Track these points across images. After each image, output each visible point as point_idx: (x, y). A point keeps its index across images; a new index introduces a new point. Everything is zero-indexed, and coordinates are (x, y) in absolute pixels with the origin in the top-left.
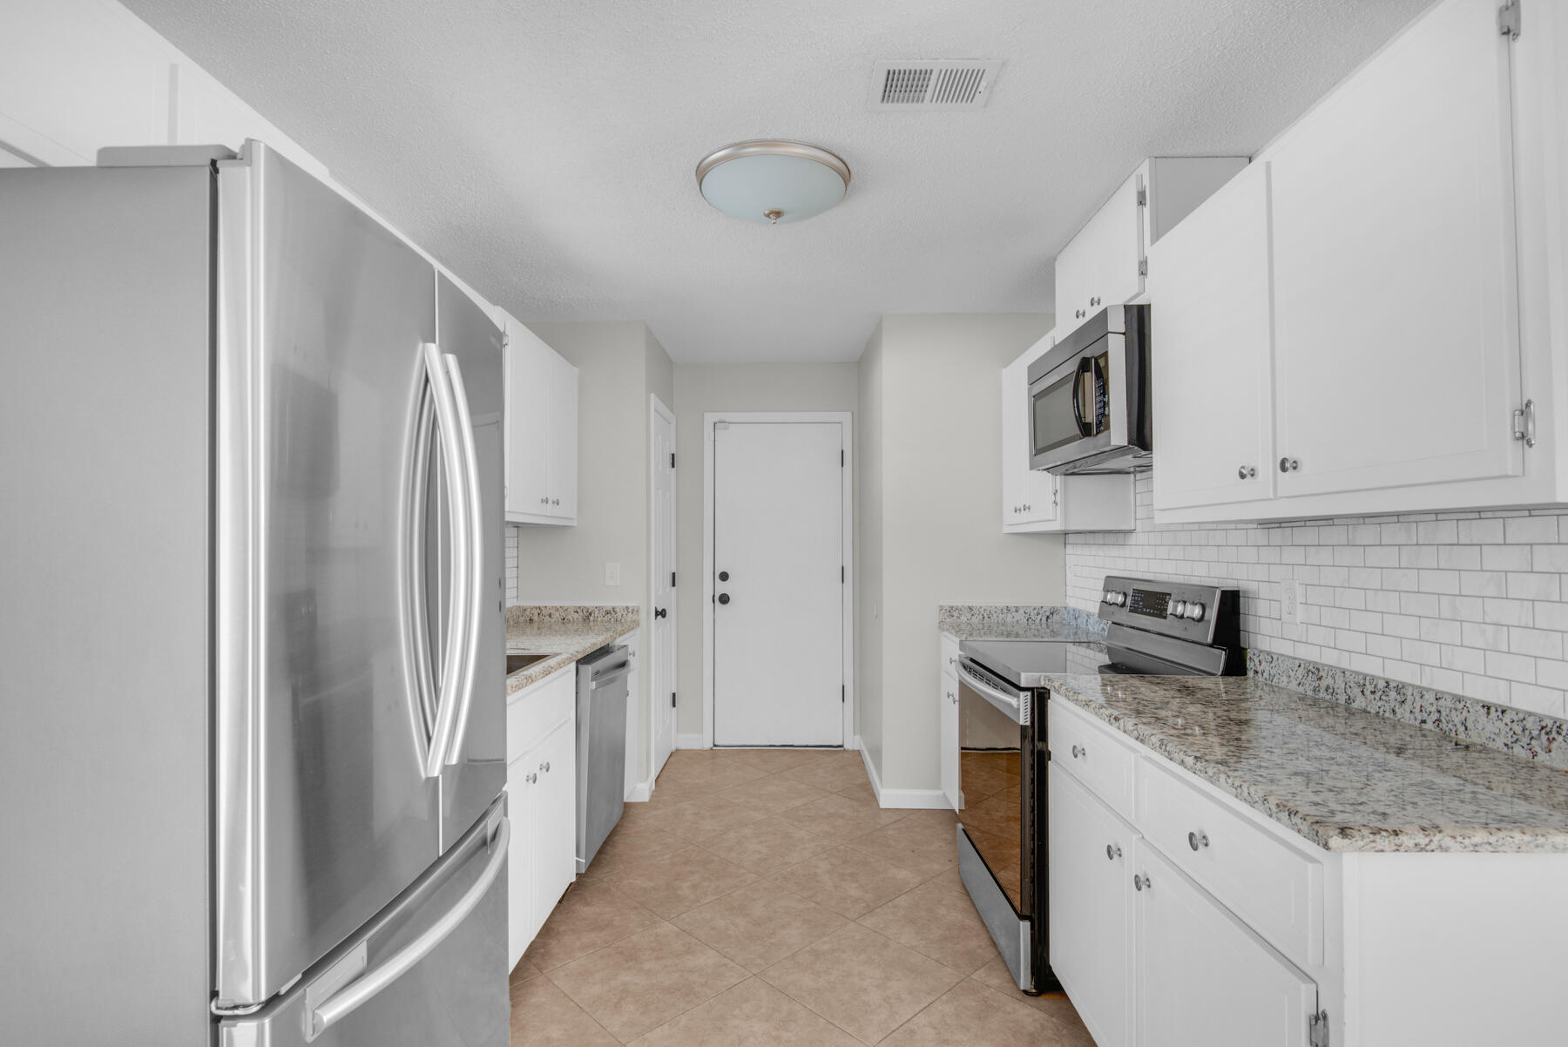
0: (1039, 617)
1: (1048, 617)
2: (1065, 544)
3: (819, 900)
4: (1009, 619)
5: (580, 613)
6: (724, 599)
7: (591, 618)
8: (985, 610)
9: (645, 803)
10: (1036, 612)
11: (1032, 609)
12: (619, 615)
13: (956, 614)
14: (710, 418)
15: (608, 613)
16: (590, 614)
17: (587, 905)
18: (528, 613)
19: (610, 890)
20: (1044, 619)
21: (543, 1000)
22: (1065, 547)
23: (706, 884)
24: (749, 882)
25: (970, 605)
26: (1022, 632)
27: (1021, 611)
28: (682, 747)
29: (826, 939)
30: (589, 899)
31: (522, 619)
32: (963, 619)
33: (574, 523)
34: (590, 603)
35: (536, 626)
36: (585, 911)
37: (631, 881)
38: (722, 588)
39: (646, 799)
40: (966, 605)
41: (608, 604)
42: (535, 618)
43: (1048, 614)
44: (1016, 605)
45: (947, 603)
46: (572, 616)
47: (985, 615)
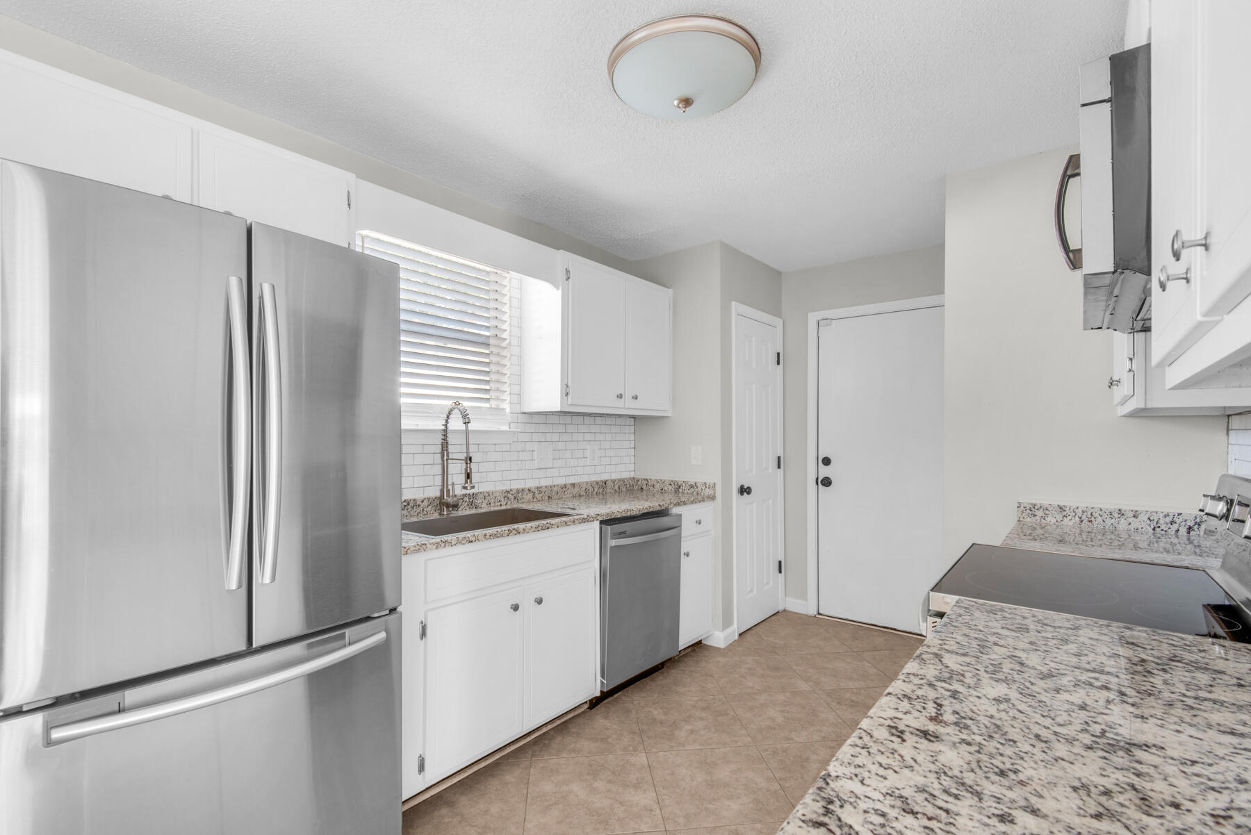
0: (1175, 527)
1: (1190, 528)
2: (1228, 430)
3: (787, 785)
4: (1122, 525)
5: (673, 486)
6: (827, 482)
7: (680, 490)
8: (1083, 512)
9: (720, 648)
10: (1169, 519)
11: (1161, 516)
12: (700, 488)
13: (1040, 513)
14: (813, 318)
15: (691, 487)
16: (680, 487)
17: (606, 718)
18: (639, 483)
19: (631, 712)
20: (1183, 530)
21: (513, 780)
22: (1228, 434)
23: (702, 732)
24: (739, 744)
25: (1062, 504)
26: (1144, 545)
27: (1143, 517)
28: (790, 608)
29: (758, 826)
30: (610, 714)
31: (636, 488)
32: (1051, 520)
33: (669, 414)
34: (680, 478)
35: (645, 493)
36: (601, 721)
37: (652, 710)
38: (825, 472)
39: (722, 646)
40: (1055, 503)
41: (692, 481)
42: (644, 487)
43: (1191, 523)
44: (1135, 509)
45: (1027, 500)
46: (668, 488)
47: (1084, 517)
